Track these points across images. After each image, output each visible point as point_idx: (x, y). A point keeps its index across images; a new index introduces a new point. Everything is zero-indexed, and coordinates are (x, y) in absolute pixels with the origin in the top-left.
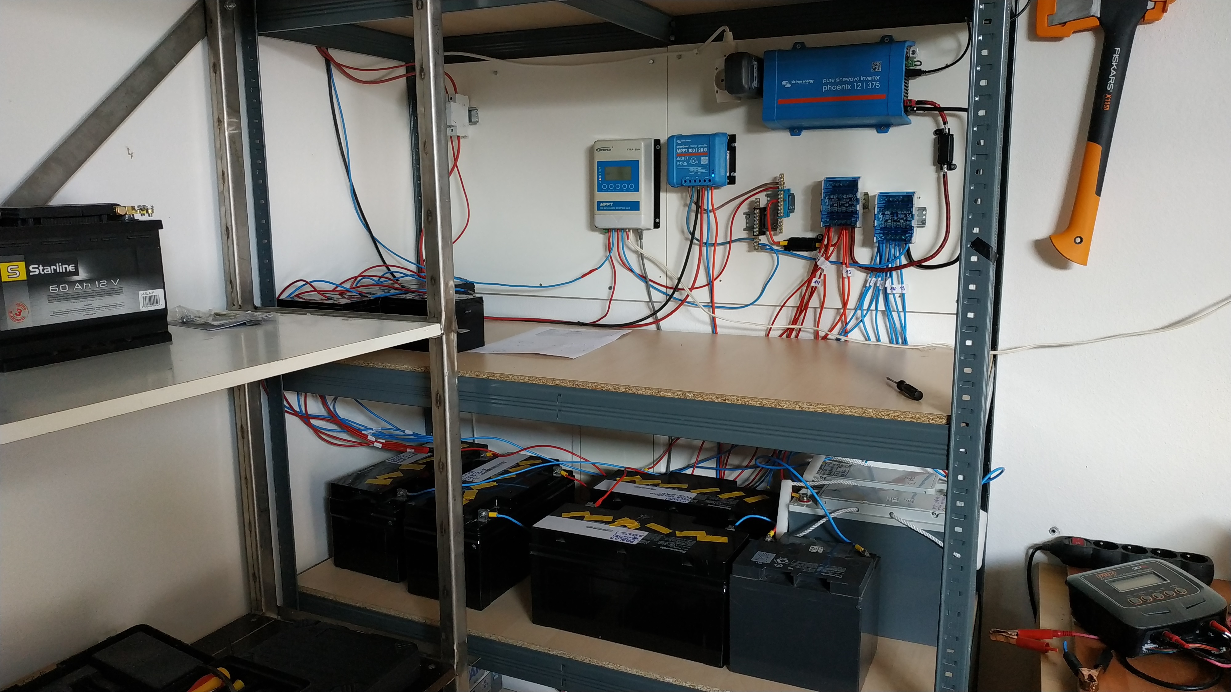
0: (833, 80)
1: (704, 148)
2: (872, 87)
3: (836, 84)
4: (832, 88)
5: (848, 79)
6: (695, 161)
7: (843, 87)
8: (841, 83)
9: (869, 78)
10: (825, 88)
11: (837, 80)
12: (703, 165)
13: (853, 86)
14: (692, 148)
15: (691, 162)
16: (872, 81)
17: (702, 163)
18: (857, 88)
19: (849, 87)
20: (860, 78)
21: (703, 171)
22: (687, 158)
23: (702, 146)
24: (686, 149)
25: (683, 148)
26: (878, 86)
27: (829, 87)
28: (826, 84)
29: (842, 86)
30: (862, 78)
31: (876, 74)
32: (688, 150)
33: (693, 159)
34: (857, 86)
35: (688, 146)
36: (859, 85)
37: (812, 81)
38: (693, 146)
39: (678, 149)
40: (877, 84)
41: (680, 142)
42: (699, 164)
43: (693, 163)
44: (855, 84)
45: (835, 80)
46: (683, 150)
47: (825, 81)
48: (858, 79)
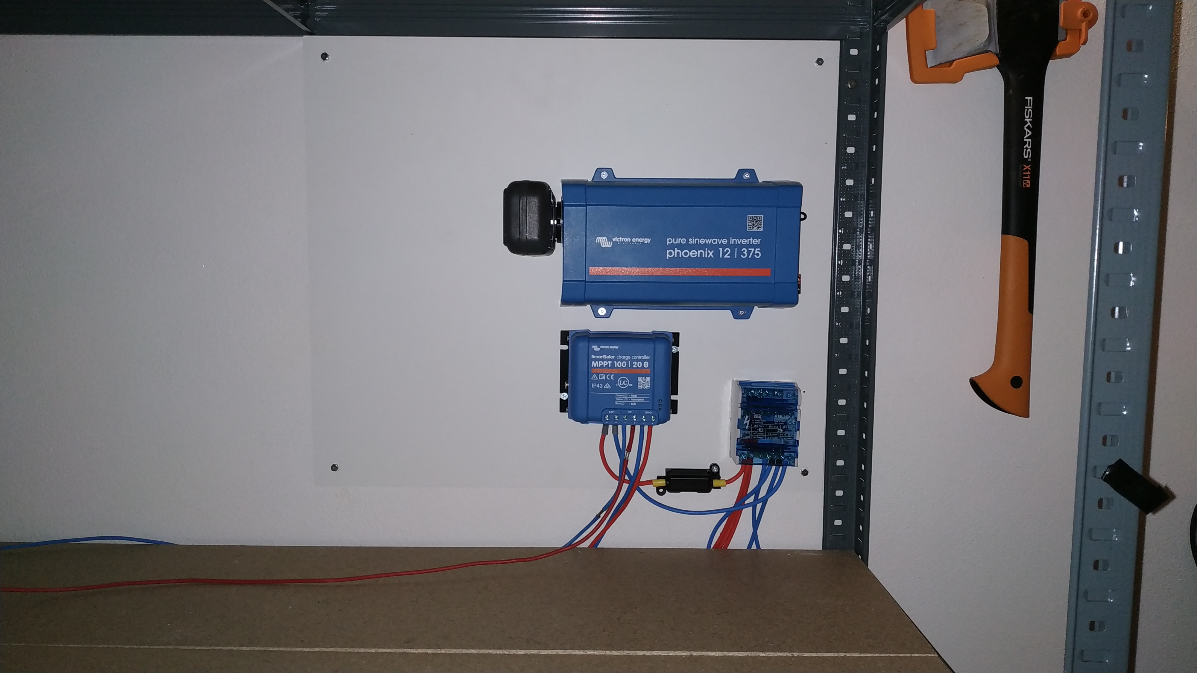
0: (683, 241)
1: (643, 361)
2: (748, 255)
3: (691, 247)
4: (682, 254)
5: (709, 241)
6: (626, 383)
7: (701, 253)
8: (697, 247)
9: (744, 241)
10: (670, 253)
11: (692, 241)
12: (643, 390)
13: (716, 253)
14: (622, 360)
15: (619, 384)
16: (748, 246)
17: (640, 387)
18: (723, 255)
19: (711, 254)
20: (729, 241)
21: (641, 400)
22: (612, 377)
23: (640, 357)
24: (610, 362)
25: (603, 360)
26: (758, 255)
27: (676, 251)
28: (672, 247)
29: (699, 252)
30: (732, 241)
31: (755, 235)
32: (613, 364)
33: (623, 380)
34: (724, 253)
35: (613, 357)
36: (727, 251)
37: (647, 241)
38: (624, 357)
39: (595, 360)
40: (756, 252)
41: (598, 349)
42: (634, 389)
43: (624, 386)
44: (721, 249)
45: (688, 241)
46: (605, 364)
47: (670, 241)
48: (724, 241)
